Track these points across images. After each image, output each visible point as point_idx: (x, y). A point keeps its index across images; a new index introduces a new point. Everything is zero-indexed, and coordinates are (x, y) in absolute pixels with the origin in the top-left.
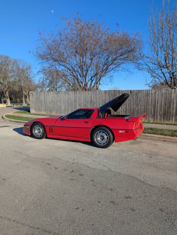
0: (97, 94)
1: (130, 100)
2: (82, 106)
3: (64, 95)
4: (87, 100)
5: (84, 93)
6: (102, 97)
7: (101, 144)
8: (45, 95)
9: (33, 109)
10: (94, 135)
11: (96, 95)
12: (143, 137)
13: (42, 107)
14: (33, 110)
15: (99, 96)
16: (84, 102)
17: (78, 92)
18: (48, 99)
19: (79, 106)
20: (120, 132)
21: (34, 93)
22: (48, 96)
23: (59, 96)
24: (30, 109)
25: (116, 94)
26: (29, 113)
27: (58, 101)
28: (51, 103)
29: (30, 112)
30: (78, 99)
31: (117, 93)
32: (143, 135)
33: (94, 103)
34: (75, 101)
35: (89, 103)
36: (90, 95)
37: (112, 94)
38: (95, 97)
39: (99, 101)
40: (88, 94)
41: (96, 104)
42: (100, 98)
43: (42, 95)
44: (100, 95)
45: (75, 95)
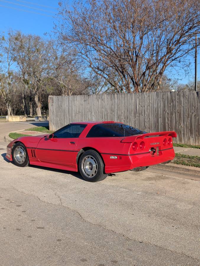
0: (145, 97)
1: (197, 108)
2: (122, 119)
3: (96, 101)
4: (130, 109)
5: (124, 98)
6: (152, 104)
7: (89, 175)
8: (69, 101)
9: (54, 124)
10: (81, 162)
11: (143, 100)
12: (182, 172)
13: (65, 121)
14: (53, 126)
15: (148, 102)
16: (125, 112)
17: (116, 95)
18: (74, 108)
19: (117, 119)
20: (112, 157)
21: (54, 98)
22: (74, 103)
23: (89, 103)
24: (49, 124)
25: (174, 98)
26: (48, 131)
27: (87, 112)
28: (78, 114)
29: (49, 129)
30: (116, 108)
31: (175, 95)
32: (183, 168)
33: (140, 115)
34: (112, 110)
35: (133, 115)
36: (133, 100)
37: (168, 97)
38: (141, 104)
39: (148, 111)
40: (132, 99)
41: (143, 115)
42: (149, 106)
43: (65, 102)
44: (149, 99)
45: (111, 100)
